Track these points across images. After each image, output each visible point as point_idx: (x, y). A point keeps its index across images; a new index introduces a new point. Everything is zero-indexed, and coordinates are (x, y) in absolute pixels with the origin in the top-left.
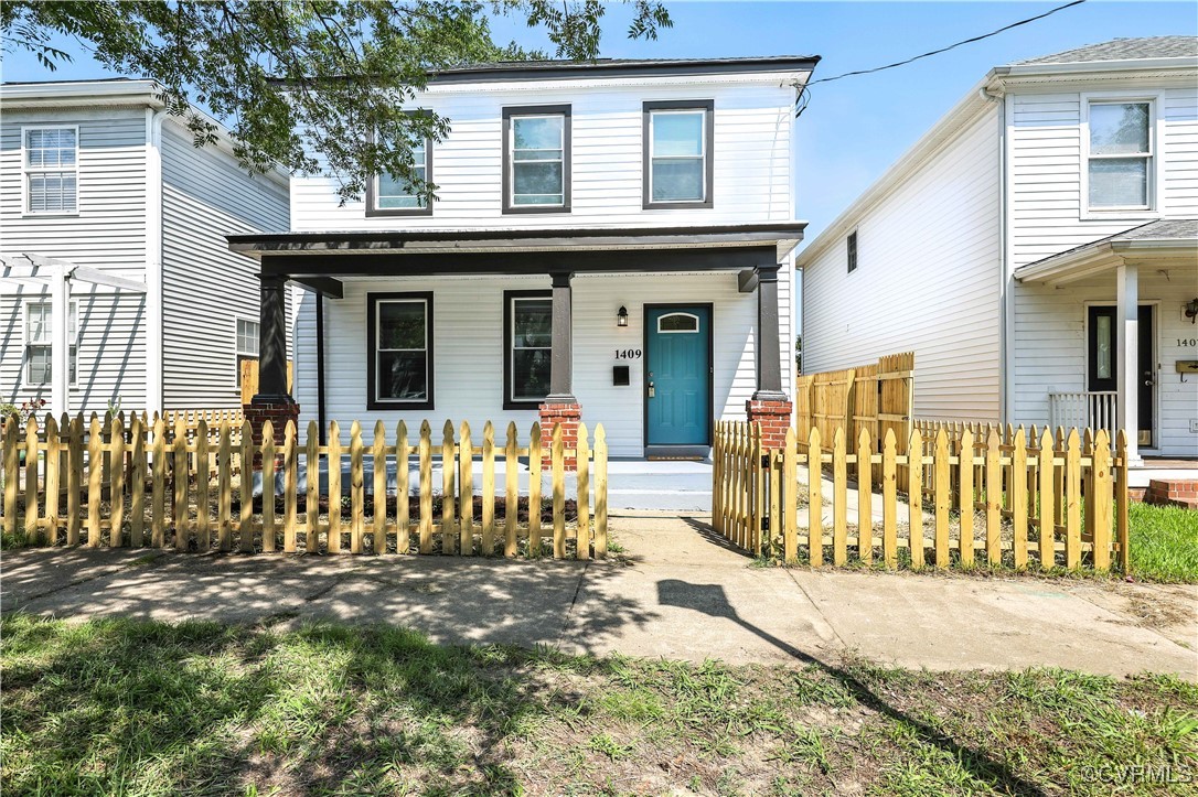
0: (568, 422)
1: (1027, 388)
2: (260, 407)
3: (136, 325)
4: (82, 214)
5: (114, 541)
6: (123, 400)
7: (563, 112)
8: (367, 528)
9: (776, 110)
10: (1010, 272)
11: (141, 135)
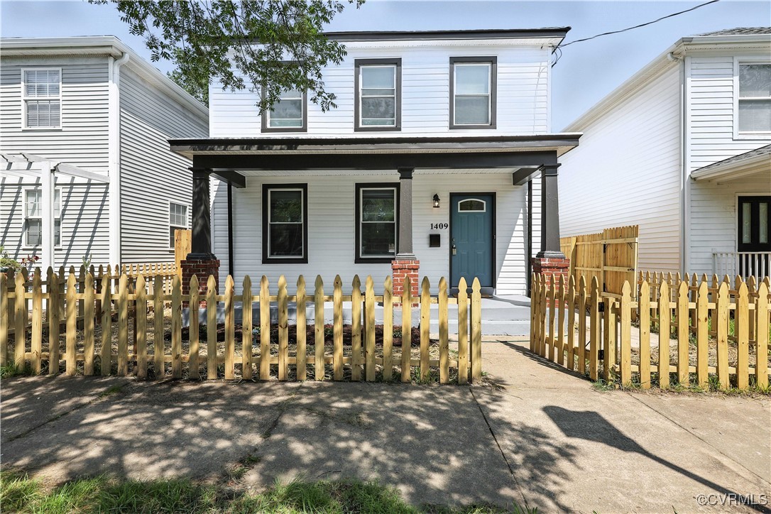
0: (412, 273)
1: (699, 250)
2: (193, 262)
3: (102, 205)
4: (64, 129)
5: (88, 372)
6: (93, 256)
7: (396, 64)
8: (291, 360)
9: (539, 64)
10: (688, 173)
11: (105, 75)
